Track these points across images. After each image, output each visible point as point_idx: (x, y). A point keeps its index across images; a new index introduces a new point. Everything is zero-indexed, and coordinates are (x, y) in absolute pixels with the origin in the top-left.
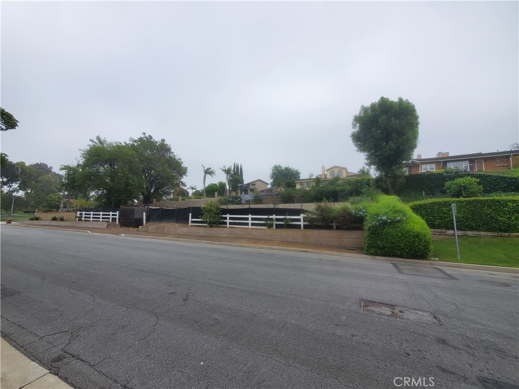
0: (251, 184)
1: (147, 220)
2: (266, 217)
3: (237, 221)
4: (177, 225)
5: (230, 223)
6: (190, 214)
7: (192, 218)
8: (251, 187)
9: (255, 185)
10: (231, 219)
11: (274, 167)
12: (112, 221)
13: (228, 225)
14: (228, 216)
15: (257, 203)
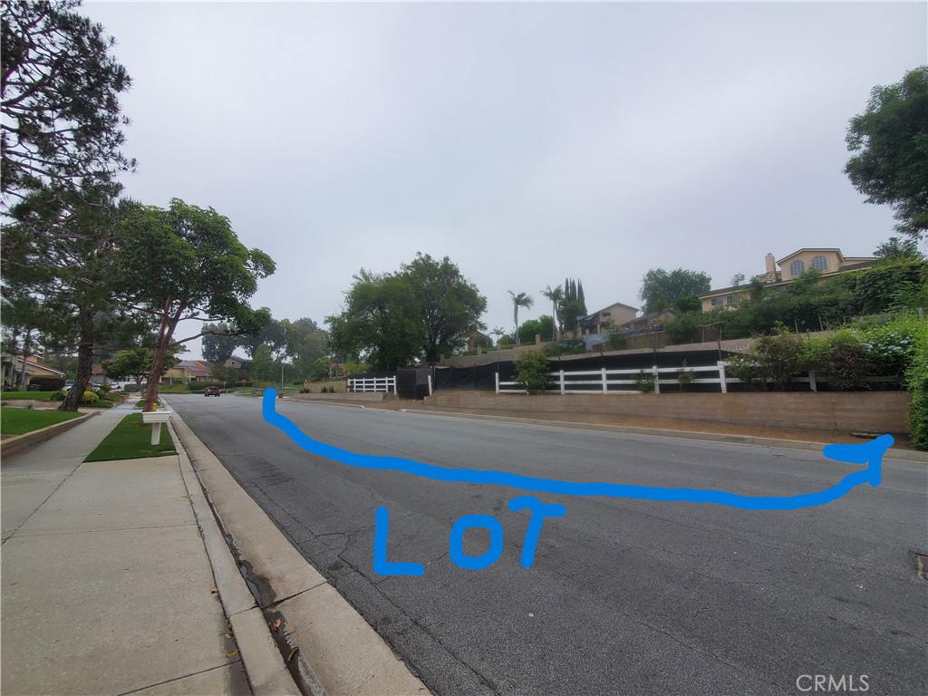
0: (601, 315)
1: (435, 387)
2: (638, 371)
3: (579, 382)
4: (478, 393)
5: (567, 387)
6: (497, 374)
7: (500, 381)
8: (603, 319)
9: (609, 314)
10: (567, 378)
11: (648, 275)
12: (389, 390)
13: (563, 391)
14: (562, 374)
15: (615, 348)
